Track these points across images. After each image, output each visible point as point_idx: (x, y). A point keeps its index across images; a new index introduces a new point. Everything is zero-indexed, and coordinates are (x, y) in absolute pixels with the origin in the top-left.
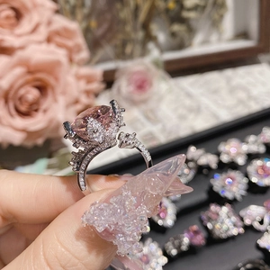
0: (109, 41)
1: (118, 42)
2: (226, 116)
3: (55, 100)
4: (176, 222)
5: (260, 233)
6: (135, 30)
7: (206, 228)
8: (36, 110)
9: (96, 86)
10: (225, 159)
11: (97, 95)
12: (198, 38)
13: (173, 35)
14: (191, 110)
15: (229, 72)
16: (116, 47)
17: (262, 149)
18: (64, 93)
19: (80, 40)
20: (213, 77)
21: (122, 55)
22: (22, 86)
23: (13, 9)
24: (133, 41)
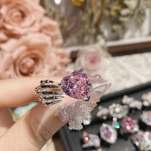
1: (79, 34)
3: (43, 67)
4: (117, 141)
7: (135, 145)
8: (32, 73)
9: (67, 60)
10: (146, 104)
11: (66, 66)
12: (128, 34)
13: (113, 31)
15: (146, 55)
16: (78, 37)
18: (48, 63)
19: (58, 32)
20: (137, 57)
21: (81, 42)
22: (24, 57)
24: (89, 34)
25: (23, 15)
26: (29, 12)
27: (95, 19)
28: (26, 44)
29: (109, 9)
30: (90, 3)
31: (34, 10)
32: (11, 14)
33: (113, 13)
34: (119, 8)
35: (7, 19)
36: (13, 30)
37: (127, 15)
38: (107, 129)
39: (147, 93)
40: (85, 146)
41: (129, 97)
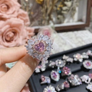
0: (37, 19)
2: (75, 46)
3: (19, 37)
5: (87, 84)
6: (46, 16)
7: (69, 82)
8: (12, 40)
9: (32, 34)
10: (75, 60)
11: (32, 37)
12: (66, 20)
13: (58, 19)
14: (63, 44)
15: (76, 32)
16: (39, 21)
17: (87, 57)
18: (22, 35)
19: (28, 18)
21: (41, 24)
22: (8, 32)
23: (7, 5)
24: (45, 20)
25: (8, 7)
26: (12, 6)
27: (49, 11)
28: (9, 24)
29: (56, 6)
30: (46, 2)
31: (14, 5)
32: (1, 7)
33: (58, 9)
34: (62, 6)
36: (2, 15)
37: (66, 10)
38: (54, 73)
39: (76, 54)
40: (42, 83)
41: (66, 56)
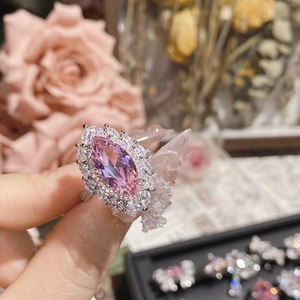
6: (197, 102)
10: (292, 255)
13: (236, 112)
14: (249, 196)
15: (290, 159)
23: (79, 65)
25: (83, 72)
26: (94, 68)
27: (207, 88)
29: (232, 73)
30: (200, 59)
31: (104, 65)
32: (62, 69)
33: (239, 82)
34: (250, 73)
35: (55, 77)
36: (63, 98)
37: (263, 88)
39: (293, 235)
41: (262, 240)
